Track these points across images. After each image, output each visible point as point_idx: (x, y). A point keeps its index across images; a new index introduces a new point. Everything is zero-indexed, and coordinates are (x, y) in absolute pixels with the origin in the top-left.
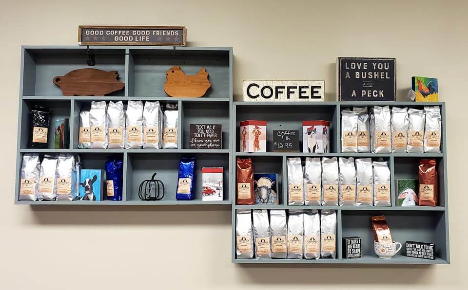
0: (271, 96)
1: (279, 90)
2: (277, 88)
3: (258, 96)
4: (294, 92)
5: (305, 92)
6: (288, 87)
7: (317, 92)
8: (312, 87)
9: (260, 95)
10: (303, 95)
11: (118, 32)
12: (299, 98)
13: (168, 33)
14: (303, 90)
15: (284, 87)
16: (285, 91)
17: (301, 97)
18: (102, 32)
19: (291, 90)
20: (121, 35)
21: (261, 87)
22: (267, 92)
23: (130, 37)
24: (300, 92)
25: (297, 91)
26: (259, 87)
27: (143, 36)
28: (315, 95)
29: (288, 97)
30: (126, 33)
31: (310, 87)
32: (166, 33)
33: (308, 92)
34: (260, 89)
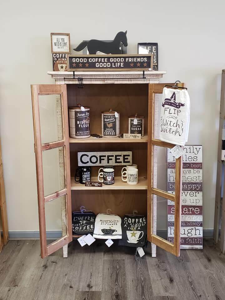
0: (96, 162)
1: (102, 158)
2: (100, 157)
3: (88, 162)
4: (112, 159)
5: (119, 159)
6: (108, 156)
7: (127, 159)
8: (124, 155)
9: (89, 161)
10: (118, 161)
11: (98, 60)
12: (116, 163)
13: (139, 60)
14: (118, 157)
15: (105, 156)
16: (106, 158)
17: (116, 162)
18: (85, 60)
19: (110, 158)
20: (101, 62)
21: (90, 156)
22: (94, 160)
23: (108, 64)
24: (116, 159)
25: (114, 158)
26: (88, 156)
27: (119, 62)
28: (126, 160)
29: (108, 163)
30: (104, 60)
31: (122, 155)
32: (137, 59)
33: (121, 159)
34: (89, 157)
